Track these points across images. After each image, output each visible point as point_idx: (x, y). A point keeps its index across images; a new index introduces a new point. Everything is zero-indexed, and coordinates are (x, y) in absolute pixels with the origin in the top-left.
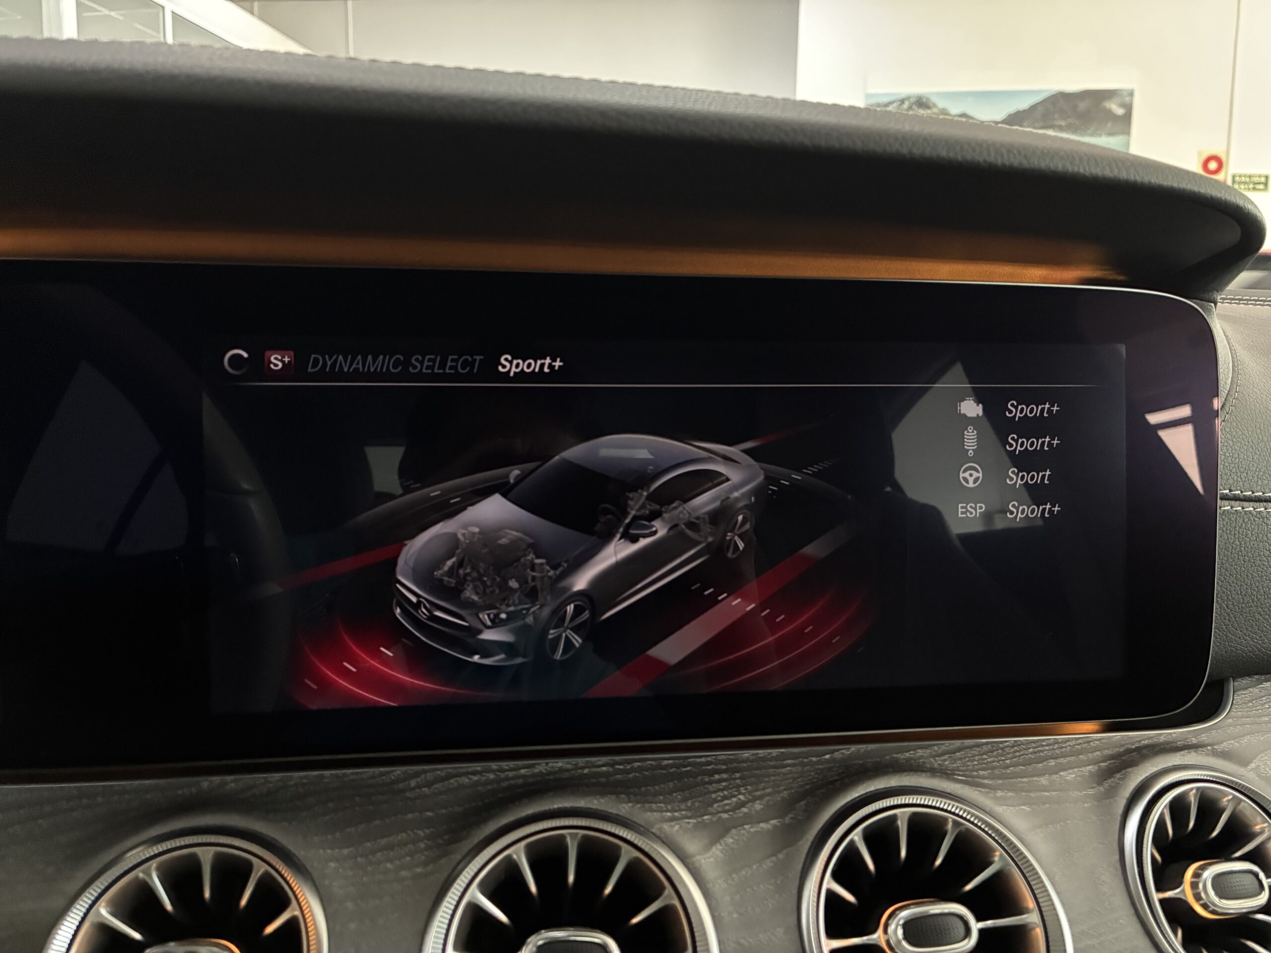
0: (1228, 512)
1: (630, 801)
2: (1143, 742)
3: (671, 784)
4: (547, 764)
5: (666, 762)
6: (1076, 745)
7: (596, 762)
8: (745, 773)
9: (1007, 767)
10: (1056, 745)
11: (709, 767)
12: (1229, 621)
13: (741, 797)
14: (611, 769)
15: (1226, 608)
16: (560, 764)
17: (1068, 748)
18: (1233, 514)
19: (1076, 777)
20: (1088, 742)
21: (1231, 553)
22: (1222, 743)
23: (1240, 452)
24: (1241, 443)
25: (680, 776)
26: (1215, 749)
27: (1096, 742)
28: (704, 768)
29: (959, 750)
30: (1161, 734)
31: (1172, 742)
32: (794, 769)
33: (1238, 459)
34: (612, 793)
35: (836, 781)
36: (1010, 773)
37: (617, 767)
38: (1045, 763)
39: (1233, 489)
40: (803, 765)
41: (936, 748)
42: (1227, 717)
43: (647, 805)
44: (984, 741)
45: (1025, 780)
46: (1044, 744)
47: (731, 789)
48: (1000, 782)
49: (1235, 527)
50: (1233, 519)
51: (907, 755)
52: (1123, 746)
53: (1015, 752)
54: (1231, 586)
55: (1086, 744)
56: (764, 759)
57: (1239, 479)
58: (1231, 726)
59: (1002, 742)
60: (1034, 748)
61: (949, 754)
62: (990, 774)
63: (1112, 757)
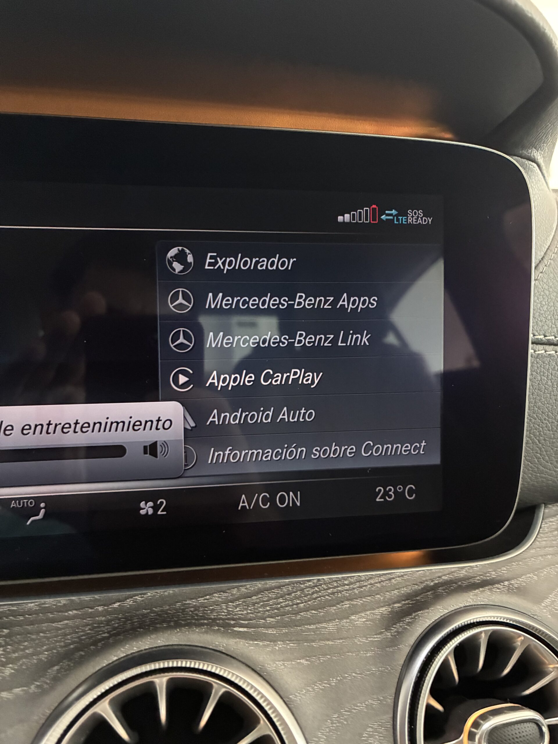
0: (542, 356)
2: (442, 578)
6: (377, 583)
8: (15, 629)
9: (301, 611)
15: (538, 443)
17: (369, 586)
18: (546, 357)
19: (366, 621)
20: (390, 579)
21: (544, 393)
23: (556, 302)
27: (398, 579)
29: (258, 592)
30: (463, 568)
31: (469, 579)
32: (70, 623)
36: (299, 619)
38: (339, 606)
39: (547, 335)
41: (235, 591)
42: (531, 546)
45: (312, 627)
46: (346, 582)
48: (285, 630)
49: (548, 369)
50: (547, 362)
51: (201, 600)
53: (313, 593)
54: (542, 422)
56: (45, 610)
59: (304, 582)
60: (335, 587)
61: (245, 598)
62: (277, 622)
63: (408, 597)
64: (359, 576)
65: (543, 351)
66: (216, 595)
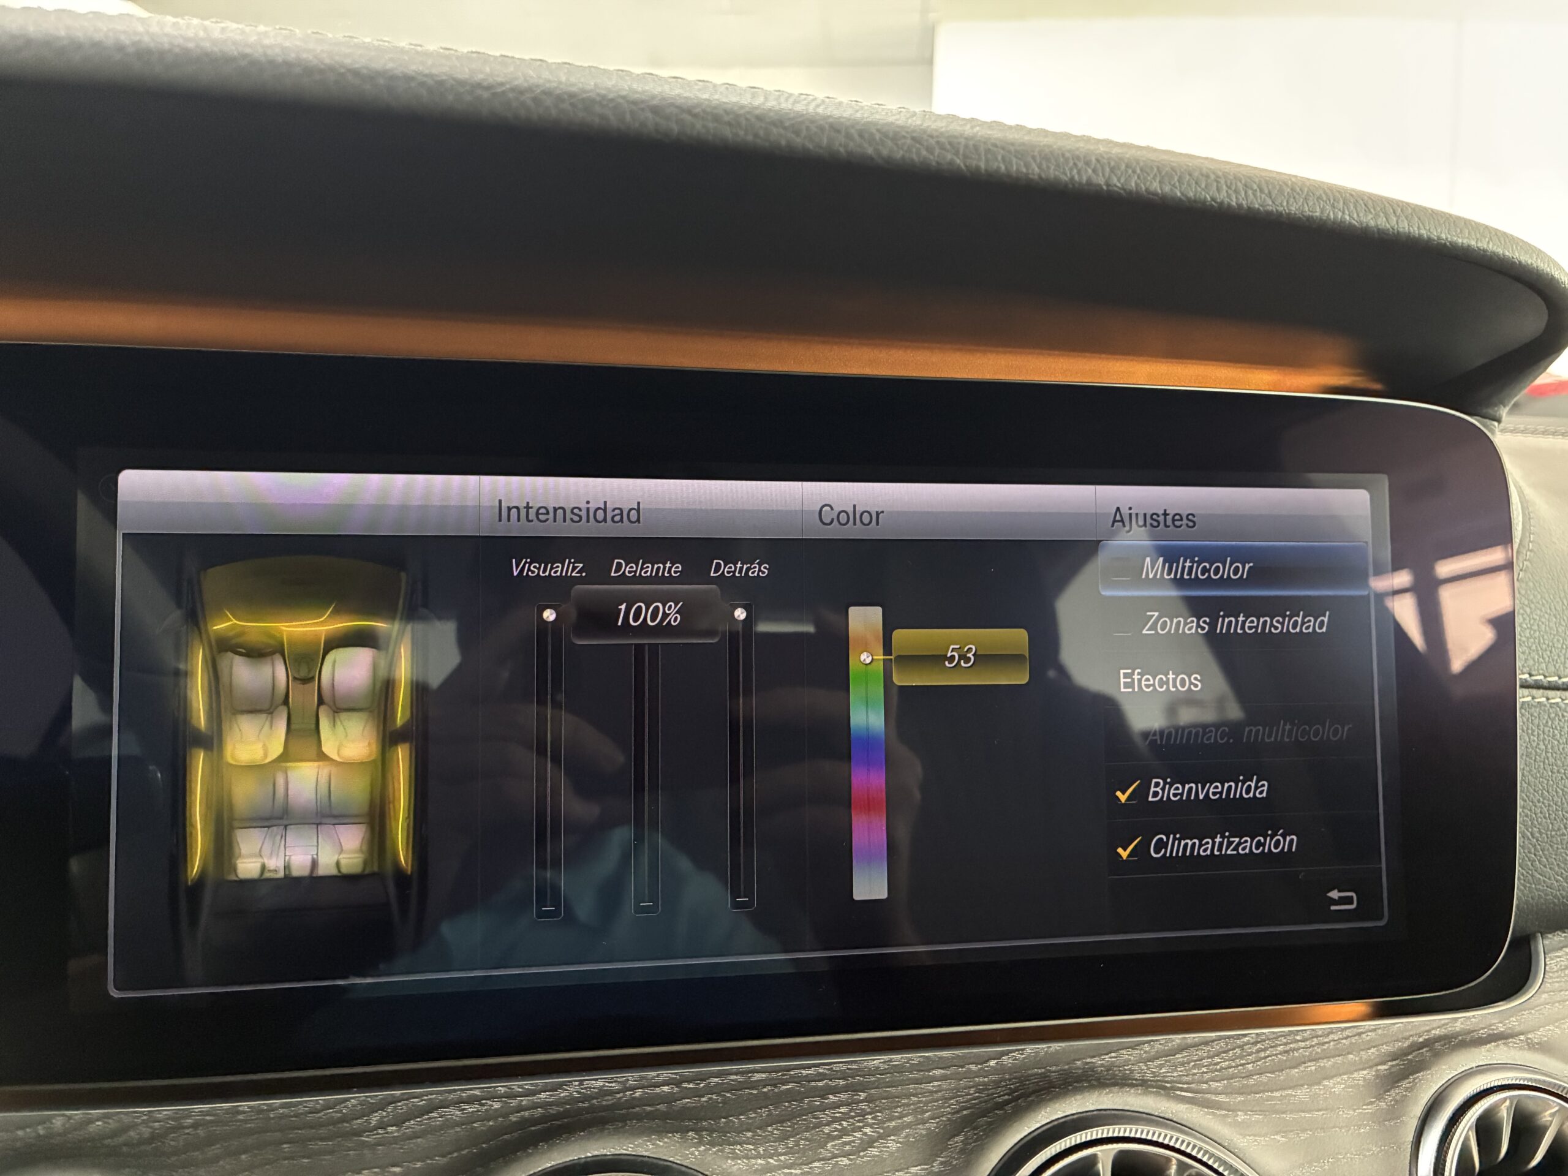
0: (1528, 705)
1: (701, 1143)
2: (1433, 1032)
3: (764, 1112)
4: (581, 1082)
5: (758, 1076)
6: (1342, 1039)
7: (653, 1078)
8: (873, 1091)
9: (1249, 1076)
10: (1315, 1039)
11: (820, 1084)
12: (1535, 855)
13: (868, 1130)
14: (676, 1090)
15: (1530, 837)
16: (600, 1083)
17: (1332, 1043)
18: (1535, 707)
19: (1346, 1088)
20: (1360, 1034)
21: (1535, 761)
22: (1538, 1030)
23: (1540, 623)
24: (1541, 611)
25: (777, 1099)
26: (1529, 1038)
27: (1370, 1034)
28: (813, 1084)
29: (1181, 1049)
30: (1456, 1019)
31: (1473, 1031)
32: (944, 1085)
33: (1538, 633)
34: (674, 1131)
35: (1007, 1102)
36: (1254, 1085)
37: (685, 1085)
38: (1302, 1068)
39: (1533, 673)
40: (958, 1077)
41: (1147, 1047)
42: (1540, 990)
43: (727, 1149)
44: (1213, 1035)
45: (1277, 1094)
46: (1298, 1038)
47: (853, 1117)
48: (1240, 1098)
49: (1538, 726)
50: (1535, 714)
51: (1107, 1058)
52: (1407, 1038)
53: (1258, 1051)
54: (1535, 806)
55: (1357, 1037)
56: (900, 1069)
57: (1541, 659)
58: (1547, 1004)
59: (1239, 1037)
60: (1286, 1044)
61: (1167, 1056)
62: (1225, 1087)
63: (1394, 1056)
64: (1313, 1030)
65: (1529, 699)
66: (1124, 1052)
